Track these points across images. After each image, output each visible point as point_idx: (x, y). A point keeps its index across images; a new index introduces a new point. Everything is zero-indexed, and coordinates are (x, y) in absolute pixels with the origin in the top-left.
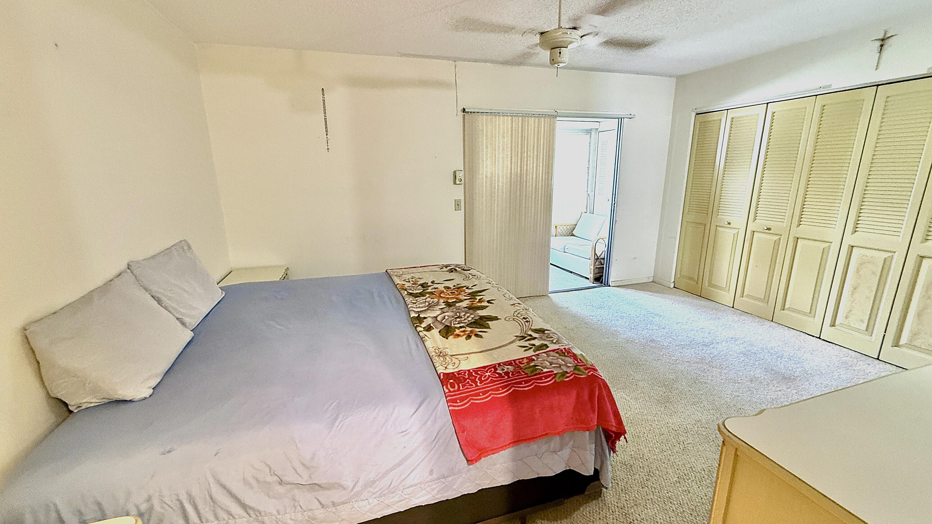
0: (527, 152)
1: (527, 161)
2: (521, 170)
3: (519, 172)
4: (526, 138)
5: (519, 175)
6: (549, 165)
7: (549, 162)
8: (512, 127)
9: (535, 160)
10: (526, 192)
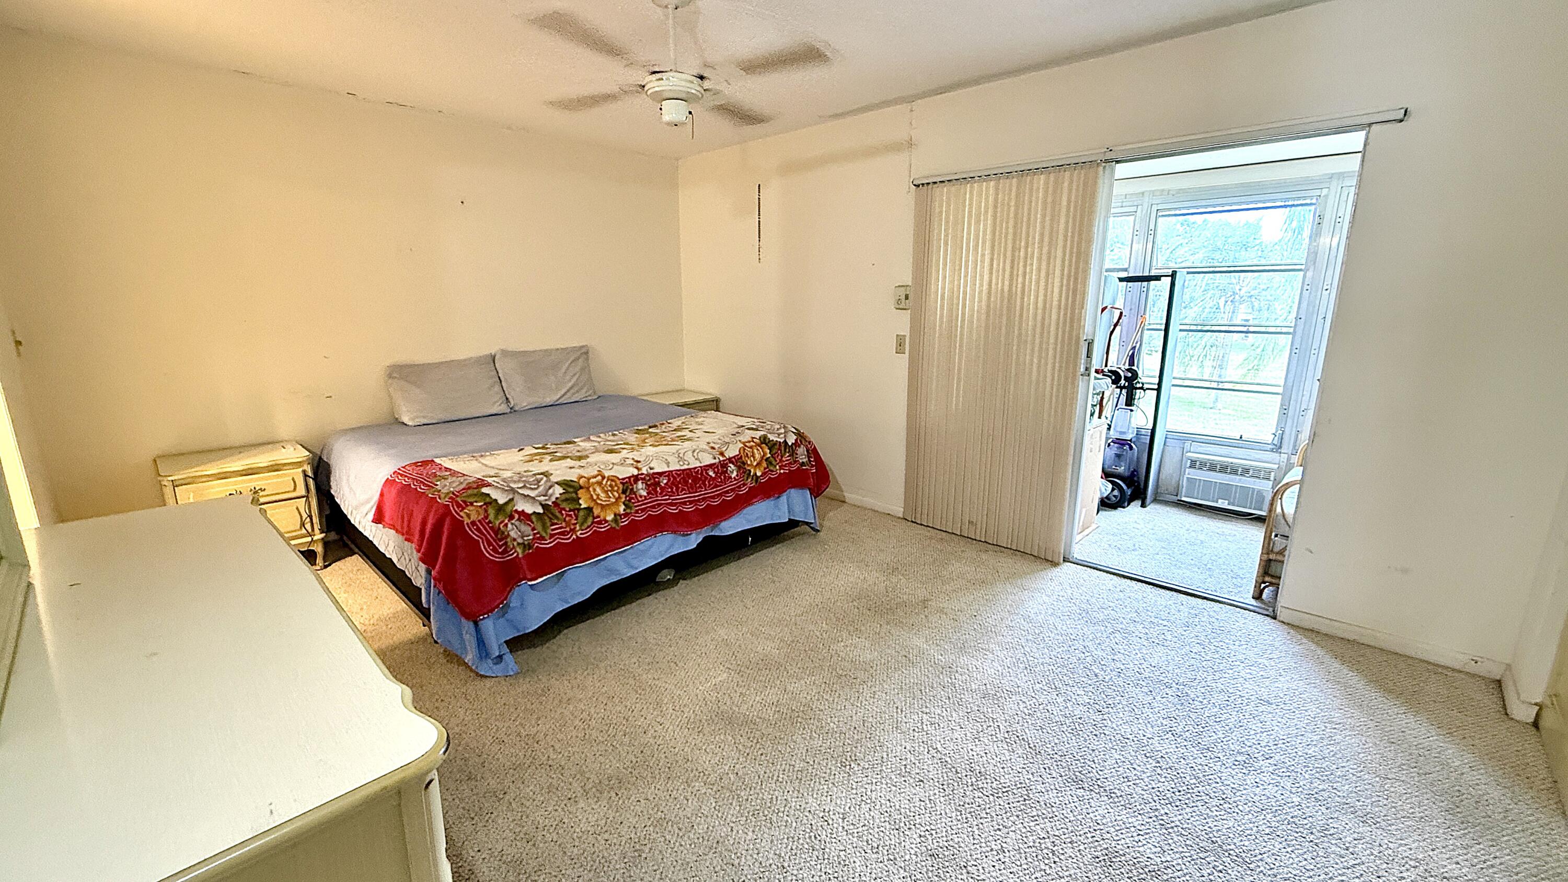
0: (1026, 247)
1: (1025, 266)
2: (1011, 285)
3: (1006, 288)
4: (1025, 219)
5: (1006, 295)
6: (1076, 273)
7: (1077, 268)
8: (996, 200)
9: (1044, 264)
10: (1020, 329)
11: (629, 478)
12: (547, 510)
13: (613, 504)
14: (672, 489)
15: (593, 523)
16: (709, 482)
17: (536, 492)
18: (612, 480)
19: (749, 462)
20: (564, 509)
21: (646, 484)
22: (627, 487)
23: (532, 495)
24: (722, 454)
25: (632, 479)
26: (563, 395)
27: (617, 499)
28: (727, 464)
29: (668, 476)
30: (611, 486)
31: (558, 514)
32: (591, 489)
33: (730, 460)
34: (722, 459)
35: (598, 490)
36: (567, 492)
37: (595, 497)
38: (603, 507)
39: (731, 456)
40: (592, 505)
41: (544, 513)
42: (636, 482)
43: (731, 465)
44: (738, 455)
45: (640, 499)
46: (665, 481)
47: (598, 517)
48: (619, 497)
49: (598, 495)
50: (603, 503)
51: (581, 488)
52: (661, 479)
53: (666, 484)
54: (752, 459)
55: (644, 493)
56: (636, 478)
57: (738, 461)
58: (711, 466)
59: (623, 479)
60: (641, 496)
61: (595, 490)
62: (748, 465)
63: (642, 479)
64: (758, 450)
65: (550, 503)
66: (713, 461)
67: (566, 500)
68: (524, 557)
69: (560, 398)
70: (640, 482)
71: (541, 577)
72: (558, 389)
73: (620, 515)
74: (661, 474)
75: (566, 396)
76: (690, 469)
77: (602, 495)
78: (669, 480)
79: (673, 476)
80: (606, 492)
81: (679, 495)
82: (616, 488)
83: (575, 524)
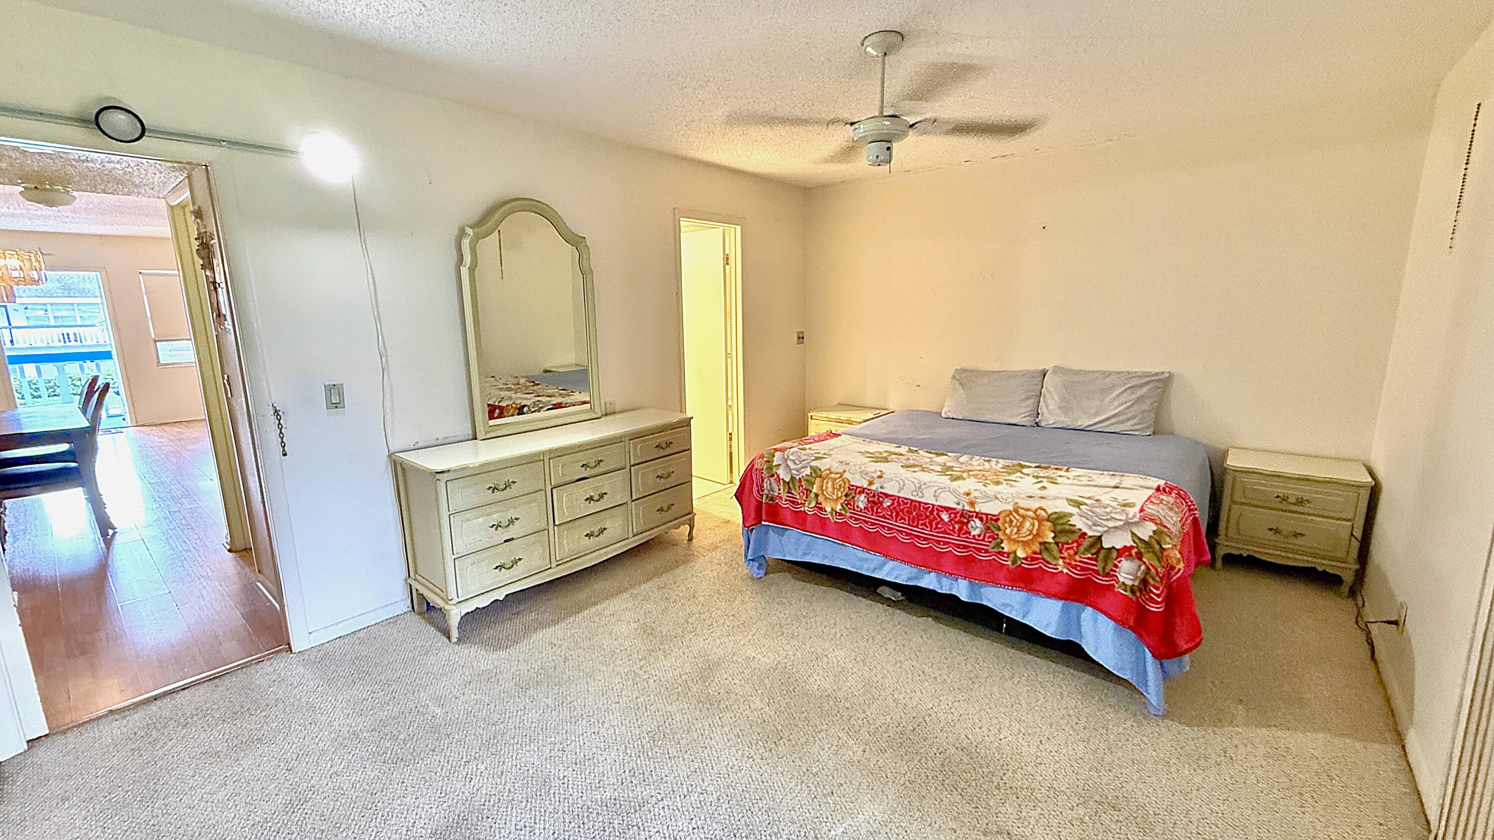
11: (857, 487)
12: (793, 482)
13: (833, 500)
14: (892, 513)
15: (815, 507)
16: (937, 524)
17: (795, 466)
18: (844, 483)
19: (1008, 531)
20: (802, 486)
21: (868, 500)
22: (851, 494)
23: (791, 468)
24: (972, 504)
25: (858, 490)
26: (1100, 422)
27: (838, 498)
28: (972, 516)
29: (893, 500)
30: (840, 486)
31: (797, 487)
32: (825, 481)
33: (979, 516)
34: (967, 508)
35: (830, 484)
36: (811, 475)
37: (824, 488)
38: (826, 498)
39: (983, 511)
40: (820, 492)
41: (788, 482)
42: (860, 493)
43: (977, 521)
44: (994, 516)
45: (856, 508)
46: (889, 504)
47: (821, 504)
48: (841, 498)
49: (827, 488)
50: (828, 496)
51: (820, 477)
52: (886, 500)
53: (889, 507)
54: (1015, 530)
55: (862, 506)
56: (863, 490)
57: (990, 521)
58: (947, 509)
59: (852, 486)
60: (858, 507)
61: (827, 483)
62: (1005, 534)
63: (867, 494)
64: (1033, 525)
65: (798, 478)
66: (955, 506)
67: (807, 480)
68: (766, 503)
69: (1095, 424)
70: (863, 495)
71: (769, 522)
72: (1096, 414)
73: (836, 512)
74: (887, 495)
75: (1102, 425)
76: (920, 503)
77: (830, 489)
78: (893, 504)
79: (898, 502)
80: (834, 488)
81: (896, 521)
82: (842, 489)
83: (805, 501)
